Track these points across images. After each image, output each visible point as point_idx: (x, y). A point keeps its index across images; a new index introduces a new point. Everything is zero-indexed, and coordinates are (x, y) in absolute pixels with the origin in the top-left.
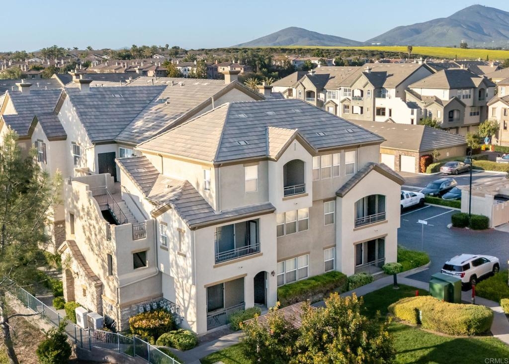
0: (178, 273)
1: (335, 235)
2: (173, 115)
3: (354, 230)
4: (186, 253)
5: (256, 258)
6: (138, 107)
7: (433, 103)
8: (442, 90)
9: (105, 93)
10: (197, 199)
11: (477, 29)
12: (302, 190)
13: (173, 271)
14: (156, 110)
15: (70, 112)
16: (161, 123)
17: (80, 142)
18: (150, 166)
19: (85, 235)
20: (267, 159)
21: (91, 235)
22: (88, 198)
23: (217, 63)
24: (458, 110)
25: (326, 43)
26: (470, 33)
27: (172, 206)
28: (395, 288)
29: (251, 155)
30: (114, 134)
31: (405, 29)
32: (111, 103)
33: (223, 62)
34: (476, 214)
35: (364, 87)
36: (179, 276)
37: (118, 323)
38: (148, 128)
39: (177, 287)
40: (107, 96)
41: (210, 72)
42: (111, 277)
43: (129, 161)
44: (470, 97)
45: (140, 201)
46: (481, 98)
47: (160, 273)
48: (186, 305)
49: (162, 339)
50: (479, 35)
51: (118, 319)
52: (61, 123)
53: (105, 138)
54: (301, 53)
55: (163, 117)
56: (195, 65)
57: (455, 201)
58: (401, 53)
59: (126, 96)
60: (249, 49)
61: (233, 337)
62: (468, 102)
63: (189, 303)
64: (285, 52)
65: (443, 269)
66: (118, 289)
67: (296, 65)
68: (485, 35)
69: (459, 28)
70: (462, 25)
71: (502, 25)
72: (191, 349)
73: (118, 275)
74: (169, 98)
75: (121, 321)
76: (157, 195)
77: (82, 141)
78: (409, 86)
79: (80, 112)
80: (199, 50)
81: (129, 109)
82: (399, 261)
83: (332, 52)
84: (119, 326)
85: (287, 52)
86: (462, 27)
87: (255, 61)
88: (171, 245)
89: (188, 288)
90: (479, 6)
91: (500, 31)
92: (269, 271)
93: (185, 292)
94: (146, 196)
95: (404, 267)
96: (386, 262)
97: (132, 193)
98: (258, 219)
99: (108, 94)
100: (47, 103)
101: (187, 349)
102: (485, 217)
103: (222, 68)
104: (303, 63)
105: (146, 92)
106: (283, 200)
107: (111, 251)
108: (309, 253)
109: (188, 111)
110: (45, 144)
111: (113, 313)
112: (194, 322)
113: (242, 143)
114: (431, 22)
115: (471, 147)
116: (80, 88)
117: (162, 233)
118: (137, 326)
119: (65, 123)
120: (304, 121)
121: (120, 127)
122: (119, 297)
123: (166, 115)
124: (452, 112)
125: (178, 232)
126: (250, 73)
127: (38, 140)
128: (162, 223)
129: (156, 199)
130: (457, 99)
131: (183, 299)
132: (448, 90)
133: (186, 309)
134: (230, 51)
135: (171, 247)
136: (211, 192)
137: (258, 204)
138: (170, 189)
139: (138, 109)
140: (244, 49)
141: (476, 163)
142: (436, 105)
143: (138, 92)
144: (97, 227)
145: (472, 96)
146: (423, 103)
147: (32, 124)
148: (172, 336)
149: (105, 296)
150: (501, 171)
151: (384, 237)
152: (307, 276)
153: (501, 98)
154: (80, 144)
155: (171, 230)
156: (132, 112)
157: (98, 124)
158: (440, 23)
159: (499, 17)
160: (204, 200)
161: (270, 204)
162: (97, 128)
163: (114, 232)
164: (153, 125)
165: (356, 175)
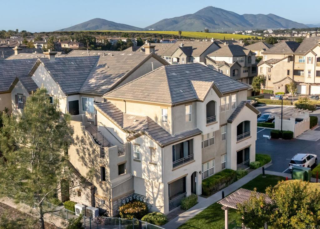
0: (149, 176)
1: (227, 147)
2: (116, 75)
3: (237, 143)
4: (157, 162)
5: (192, 163)
6: (87, 70)
7: (224, 65)
8: (228, 57)
9: (64, 61)
10: (158, 128)
11: (211, 21)
12: (214, 120)
13: (145, 174)
14: (101, 72)
15: (43, 74)
16: (110, 80)
17: (53, 94)
18: (116, 108)
19: (79, 155)
20: (197, 100)
21: (85, 155)
22: (82, 131)
23: (60, 42)
24: (237, 69)
25: (120, 28)
26: (207, 23)
27: (146, 133)
28: (263, 177)
29: (189, 99)
30: (77, 88)
31: (168, 21)
32: (70, 68)
33: (64, 40)
34: (285, 130)
35: (180, 56)
36: (151, 177)
37: (110, 211)
38: (101, 83)
39: (147, 185)
40: (66, 63)
41: (56, 47)
42: (103, 182)
43: (102, 105)
44: (243, 62)
45: (115, 131)
46: (249, 62)
47: (133, 177)
48: (155, 196)
49: (145, 219)
50: (213, 25)
51: (110, 209)
52: (35, 82)
53: (73, 91)
54: (110, 35)
55: (109, 76)
56: (46, 43)
57: (265, 123)
58: (173, 35)
59: (78, 63)
60: (75, 32)
61: (188, 214)
62: (242, 64)
63: (158, 194)
64: (99, 34)
65: (290, 164)
66: (110, 189)
67: (112, 42)
68: (216, 24)
69: (201, 20)
70: (202, 19)
71: (225, 18)
72: (165, 224)
73: (111, 180)
74: (106, 64)
75: (113, 210)
76: (130, 127)
77: (55, 94)
78: (207, 55)
79: (53, 74)
80: (41, 33)
81: (82, 72)
82: (256, 160)
83: (130, 34)
84: (111, 214)
85: (101, 34)
86: (202, 20)
87: (85, 40)
88: (143, 158)
89: (157, 185)
90: (211, 7)
91: (225, 22)
92: (198, 171)
93: (154, 187)
94: (122, 128)
95: (261, 164)
96: (251, 162)
97: (107, 126)
98: (193, 139)
99: (66, 62)
100: (10, 69)
101: (163, 224)
102: (291, 131)
103: (64, 44)
104: (117, 41)
105: (88, 60)
106: (207, 126)
107: (105, 165)
108: (214, 159)
109: (127, 72)
110: (25, 96)
111: (105, 205)
112: (162, 207)
113: (182, 91)
114: (184, 16)
115: (255, 91)
116: (49, 58)
117: (135, 151)
118: (127, 212)
119: (38, 81)
120: (207, 77)
121: (80, 83)
122: (111, 194)
123: (111, 75)
124: (234, 71)
125: (150, 149)
126: (83, 47)
127: (18, 94)
128: (135, 144)
129: (131, 129)
130: (237, 63)
131: (153, 193)
132: (232, 58)
133: (155, 199)
134: (62, 33)
135: (143, 159)
136: (168, 123)
137: (192, 129)
138: (138, 123)
139: (87, 71)
140: (71, 32)
141: (261, 100)
142: (225, 67)
143: (84, 60)
144: (91, 150)
145: (244, 61)
146: (217, 65)
147: (13, 83)
148: (152, 217)
149: (97, 194)
150: (276, 104)
151: (249, 147)
152: (213, 173)
153: (266, 62)
154: (53, 96)
155: (143, 148)
156: (84, 74)
157: (67, 82)
158: (189, 17)
159: (223, 13)
160: (162, 128)
161: (198, 129)
162: (67, 84)
163: (108, 152)
164: (105, 82)
165: (237, 109)
